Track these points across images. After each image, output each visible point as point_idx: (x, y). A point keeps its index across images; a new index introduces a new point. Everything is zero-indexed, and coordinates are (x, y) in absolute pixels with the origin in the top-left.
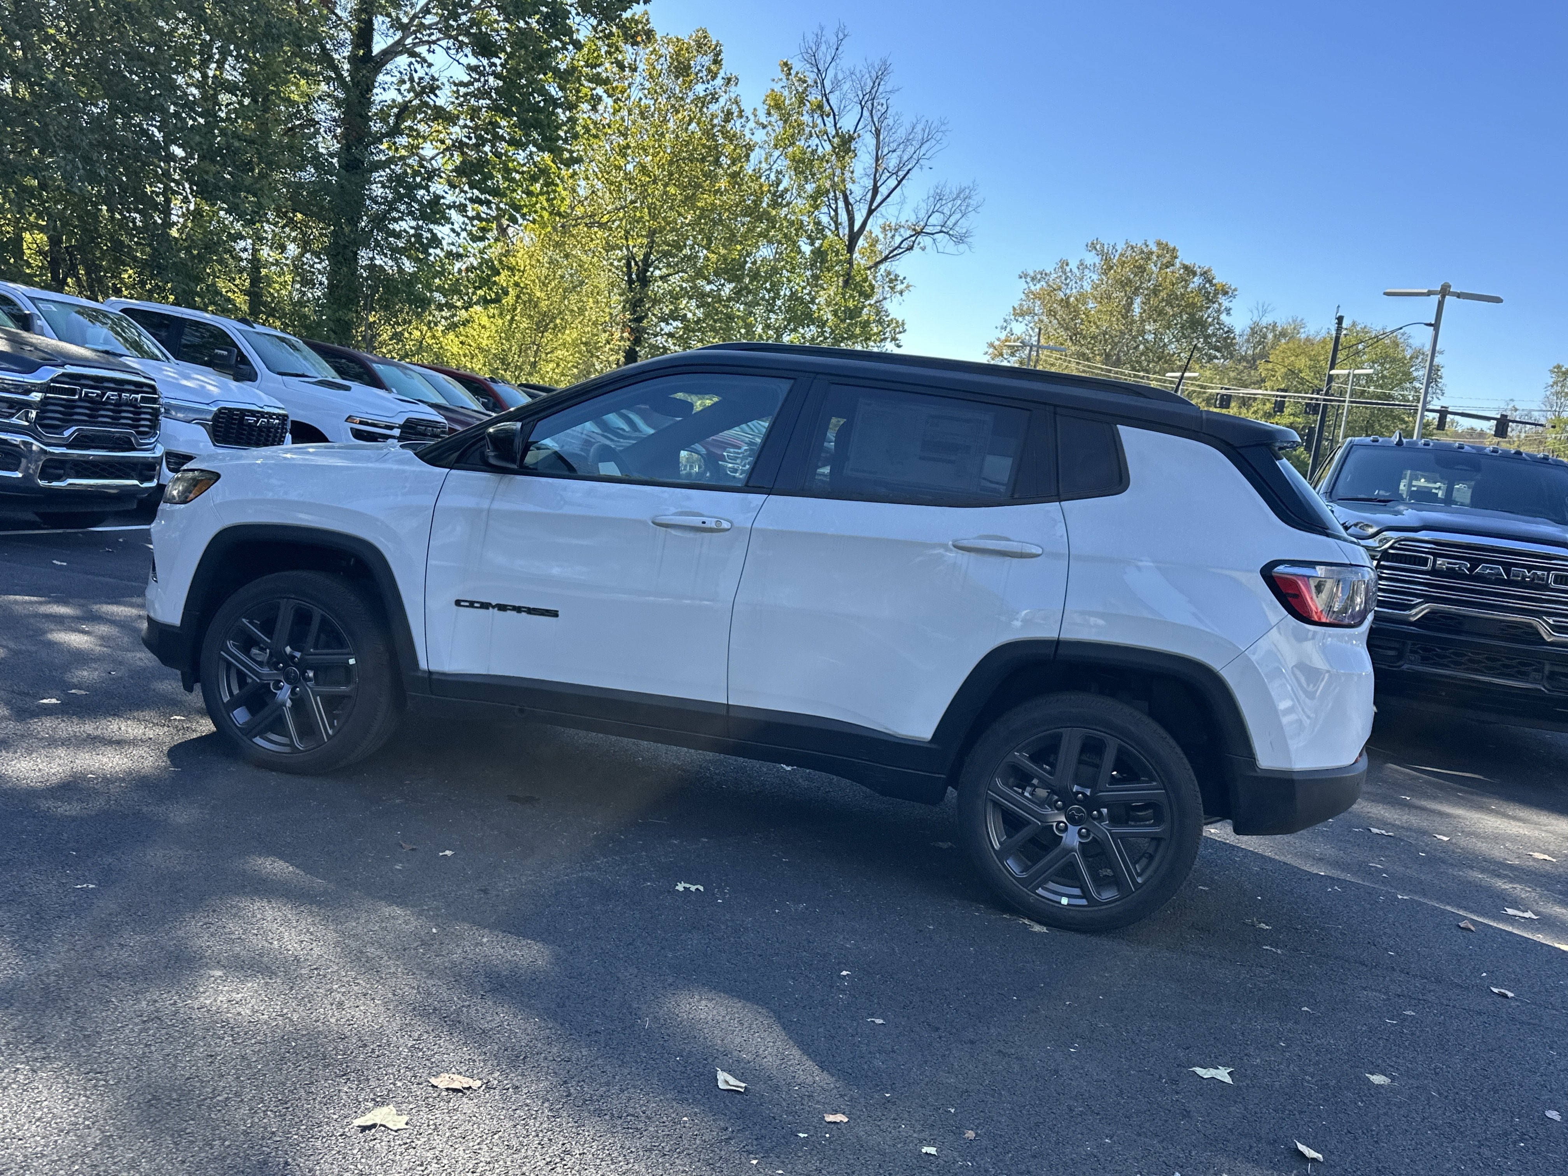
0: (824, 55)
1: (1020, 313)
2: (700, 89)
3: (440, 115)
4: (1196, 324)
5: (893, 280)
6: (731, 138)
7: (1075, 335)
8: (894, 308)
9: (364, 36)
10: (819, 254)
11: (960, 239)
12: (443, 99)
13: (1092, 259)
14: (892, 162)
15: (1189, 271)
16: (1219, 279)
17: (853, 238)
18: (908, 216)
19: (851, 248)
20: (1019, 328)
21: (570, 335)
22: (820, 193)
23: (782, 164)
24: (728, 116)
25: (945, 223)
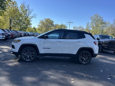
0: (24, 3)
1: (40, 23)
2: (15, 5)
4: (52, 24)
5: (31, 21)
6: (18, 9)
7: (44, 25)
8: (31, 23)
10: (25, 18)
13: (44, 19)
14: (30, 12)
15: (51, 20)
16: (53, 21)
17: (27, 17)
18: (32, 16)
20: (40, 24)
21: (6, 25)
22: (25, 14)
23: (22, 11)
25: (34, 16)
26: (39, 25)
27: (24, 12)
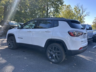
0: (78, 5)
1: (94, 20)
2: (69, 8)
3: (52, 12)
5: (84, 19)
8: (84, 20)
9: (48, 8)
10: (78, 17)
11: (89, 15)
12: (52, 11)
17: (81, 16)
18: (85, 14)
19: (81, 17)
23: (75, 12)
24: (71, 10)
25: (88, 14)
26: (94, 22)
27: (77, 12)
